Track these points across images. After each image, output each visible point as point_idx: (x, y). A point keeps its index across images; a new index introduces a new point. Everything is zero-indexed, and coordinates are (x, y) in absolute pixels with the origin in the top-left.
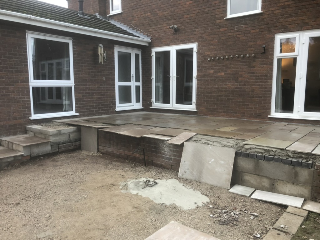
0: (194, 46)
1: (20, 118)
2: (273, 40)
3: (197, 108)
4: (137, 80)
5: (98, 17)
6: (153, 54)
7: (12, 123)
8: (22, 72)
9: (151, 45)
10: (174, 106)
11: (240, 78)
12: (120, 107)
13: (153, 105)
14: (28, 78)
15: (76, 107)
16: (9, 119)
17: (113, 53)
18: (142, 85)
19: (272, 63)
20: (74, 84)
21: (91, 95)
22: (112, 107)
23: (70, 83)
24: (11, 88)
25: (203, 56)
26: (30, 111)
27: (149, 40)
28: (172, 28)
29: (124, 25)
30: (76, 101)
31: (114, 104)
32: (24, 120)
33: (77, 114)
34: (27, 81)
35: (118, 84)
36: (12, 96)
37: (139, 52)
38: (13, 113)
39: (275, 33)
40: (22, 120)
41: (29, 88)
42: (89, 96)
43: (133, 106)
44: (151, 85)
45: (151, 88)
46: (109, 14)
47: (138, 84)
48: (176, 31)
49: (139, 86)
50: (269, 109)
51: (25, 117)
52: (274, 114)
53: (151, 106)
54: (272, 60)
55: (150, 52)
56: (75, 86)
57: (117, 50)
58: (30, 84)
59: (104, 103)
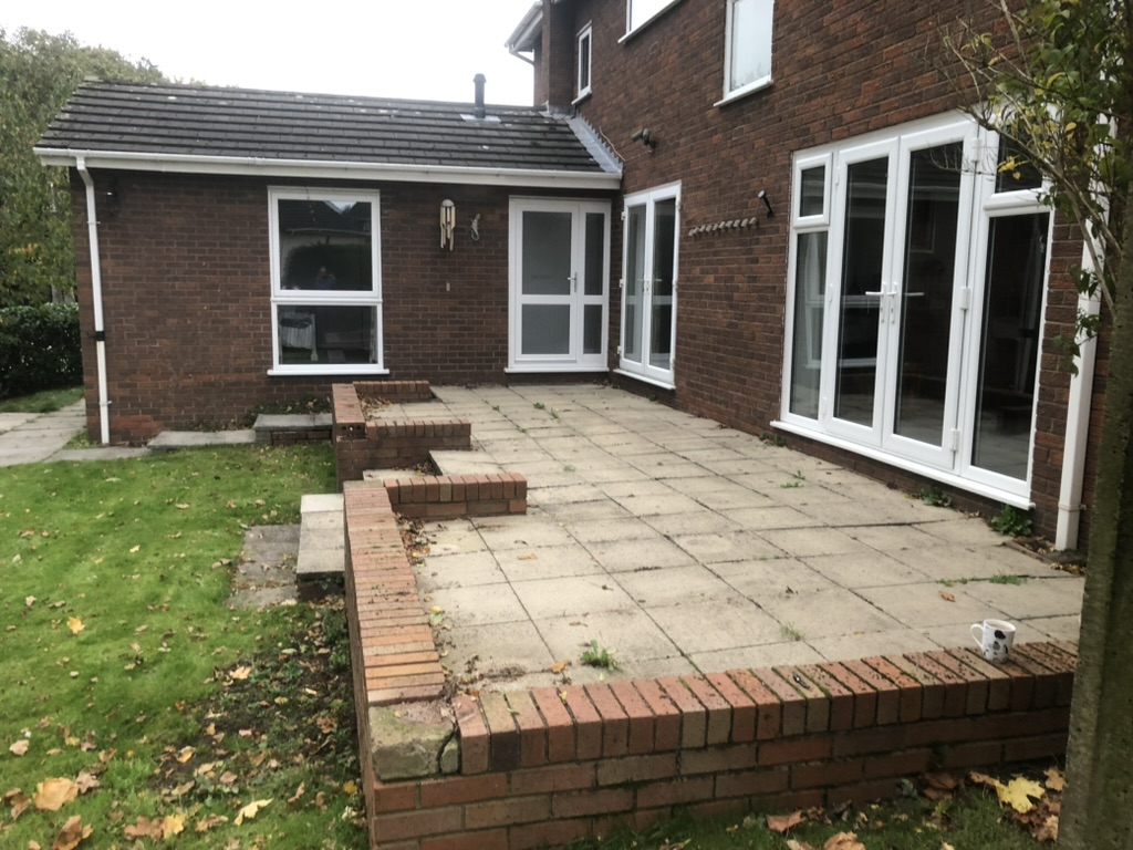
1: (249, 370)
2: (787, 171)
3: (677, 381)
4: (593, 286)
5: (546, 113)
6: (626, 213)
7: (232, 378)
8: (256, 273)
9: (623, 187)
10: (647, 373)
11: (735, 296)
12: (521, 361)
13: (621, 365)
14: (267, 287)
15: (385, 355)
16: (226, 371)
17: (505, 218)
18: (611, 304)
20: (381, 300)
22: (497, 361)
24: (232, 307)
25: (687, 223)
26: (271, 356)
27: (620, 173)
28: (642, 137)
29: (593, 127)
30: (385, 341)
32: (258, 374)
34: (266, 291)
36: (235, 324)
37: (604, 209)
38: (235, 358)
39: (792, 151)
40: (253, 374)
41: (270, 308)
42: (423, 328)
43: (575, 362)
44: (620, 306)
45: (620, 312)
46: (574, 97)
48: (651, 143)
49: (601, 306)
51: (258, 370)
52: (791, 422)
53: (618, 368)
54: (786, 240)
55: (622, 207)
56: (383, 304)
57: (517, 209)
58: (272, 298)
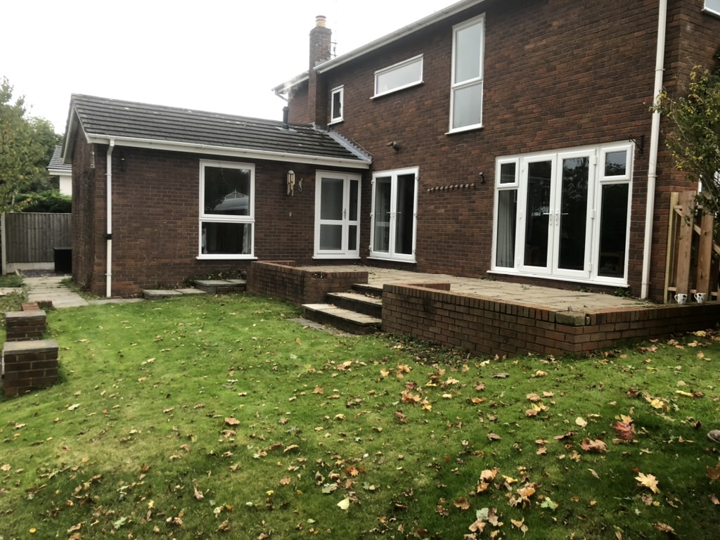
0: (415, 171)
1: (186, 257)
2: (493, 165)
3: (416, 259)
4: (353, 217)
5: (314, 128)
6: (374, 181)
7: (177, 261)
8: (192, 205)
9: (372, 168)
10: (393, 257)
11: (460, 217)
12: (319, 253)
13: (371, 254)
14: (197, 212)
15: (255, 249)
16: (174, 257)
17: (314, 180)
18: (361, 225)
19: (492, 197)
20: (254, 220)
21: (277, 236)
22: (308, 253)
23: (249, 219)
24: (179, 223)
25: (424, 186)
26: (198, 249)
27: (369, 161)
28: (392, 144)
29: (345, 138)
30: (255, 242)
31: (312, 250)
32: (191, 259)
33: (256, 258)
34: (196, 215)
35: (319, 222)
36: (180, 232)
37: (358, 178)
38: (179, 250)
39: (496, 156)
40: (189, 259)
41: (198, 224)
42: (274, 236)
43: (344, 254)
44: (370, 225)
45: (370, 229)
46: (330, 122)
47: (353, 223)
48: (397, 148)
49: (356, 226)
50: (489, 261)
51: (191, 257)
52: (496, 269)
53: (369, 256)
54: (493, 193)
55: (371, 178)
56: (255, 223)
57: (319, 177)
58: (200, 218)
59: (296, 246)
